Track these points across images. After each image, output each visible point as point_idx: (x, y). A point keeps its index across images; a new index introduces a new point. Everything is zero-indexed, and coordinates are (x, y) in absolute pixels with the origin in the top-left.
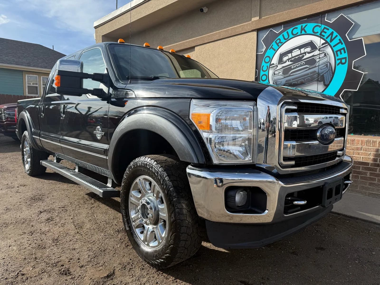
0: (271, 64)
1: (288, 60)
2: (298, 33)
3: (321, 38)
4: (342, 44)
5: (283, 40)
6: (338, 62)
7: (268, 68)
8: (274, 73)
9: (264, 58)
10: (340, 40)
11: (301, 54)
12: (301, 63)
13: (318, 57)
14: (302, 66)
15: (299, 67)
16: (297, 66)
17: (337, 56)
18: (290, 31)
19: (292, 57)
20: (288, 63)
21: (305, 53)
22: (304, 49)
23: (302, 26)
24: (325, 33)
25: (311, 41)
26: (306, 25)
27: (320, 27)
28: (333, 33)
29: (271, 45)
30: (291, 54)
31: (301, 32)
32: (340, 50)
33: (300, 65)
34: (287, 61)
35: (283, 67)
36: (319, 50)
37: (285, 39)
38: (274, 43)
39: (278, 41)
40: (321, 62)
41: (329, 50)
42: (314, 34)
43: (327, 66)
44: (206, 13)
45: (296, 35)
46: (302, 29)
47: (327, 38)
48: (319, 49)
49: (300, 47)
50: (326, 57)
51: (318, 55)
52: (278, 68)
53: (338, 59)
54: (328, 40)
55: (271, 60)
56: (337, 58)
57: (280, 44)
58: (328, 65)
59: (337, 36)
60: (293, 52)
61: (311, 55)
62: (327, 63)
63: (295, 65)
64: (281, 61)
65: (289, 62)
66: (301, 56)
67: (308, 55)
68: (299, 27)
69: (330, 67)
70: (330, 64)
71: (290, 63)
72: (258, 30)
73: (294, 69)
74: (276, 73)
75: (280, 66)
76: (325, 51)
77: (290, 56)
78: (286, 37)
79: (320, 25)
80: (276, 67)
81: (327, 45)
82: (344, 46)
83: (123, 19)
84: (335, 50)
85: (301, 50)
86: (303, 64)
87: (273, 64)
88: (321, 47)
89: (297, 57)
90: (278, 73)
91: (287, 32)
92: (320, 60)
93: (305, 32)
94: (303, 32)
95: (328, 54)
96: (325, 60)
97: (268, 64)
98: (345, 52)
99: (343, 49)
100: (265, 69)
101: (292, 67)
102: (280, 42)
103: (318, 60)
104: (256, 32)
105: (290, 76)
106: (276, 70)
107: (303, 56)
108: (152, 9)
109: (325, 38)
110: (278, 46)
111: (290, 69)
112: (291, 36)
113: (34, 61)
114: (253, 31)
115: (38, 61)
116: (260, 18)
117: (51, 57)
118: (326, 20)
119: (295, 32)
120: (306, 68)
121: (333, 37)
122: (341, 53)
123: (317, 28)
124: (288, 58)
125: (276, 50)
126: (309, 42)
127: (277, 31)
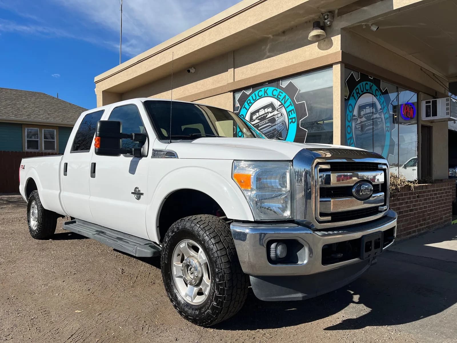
1: (257, 118)
2: (262, 95)
3: (278, 100)
4: (292, 106)
5: (252, 101)
6: (290, 121)
10: (290, 102)
11: (265, 113)
12: (266, 121)
13: (277, 117)
17: (290, 116)
18: (256, 92)
19: (259, 116)
20: (257, 121)
21: (268, 113)
22: (267, 109)
23: (265, 89)
24: (281, 96)
25: (271, 103)
26: (268, 89)
27: (277, 90)
28: (285, 96)
29: (244, 105)
30: (258, 113)
31: (264, 95)
32: (291, 111)
33: (265, 123)
34: (256, 120)
35: (253, 124)
36: (277, 111)
37: (254, 100)
38: (246, 103)
39: (249, 102)
40: (279, 121)
41: (283, 111)
42: (273, 96)
43: (283, 125)
45: (261, 97)
46: (265, 92)
47: (282, 100)
48: (277, 109)
49: (264, 108)
50: (282, 116)
51: (277, 114)
53: (290, 119)
54: (283, 102)
55: (244, 118)
56: (289, 117)
57: (250, 104)
58: (283, 123)
59: (288, 99)
60: (260, 111)
61: (272, 114)
63: (261, 123)
65: (257, 120)
66: (265, 115)
67: (270, 115)
70: (285, 122)
72: (235, 91)
73: (261, 126)
76: (281, 112)
77: (257, 115)
78: (254, 98)
81: (282, 107)
82: (293, 108)
83: (121, 76)
84: (288, 111)
85: (265, 110)
86: (267, 122)
88: (278, 108)
89: (262, 116)
91: (255, 94)
92: (278, 119)
93: (267, 94)
95: (283, 114)
98: (294, 113)
99: (293, 110)
101: (260, 125)
102: (250, 103)
103: (277, 119)
104: (232, 93)
107: (267, 116)
109: (280, 100)
110: (249, 106)
111: (258, 126)
112: (258, 98)
113: (35, 113)
114: (230, 91)
115: (39, 112)
116: (234, 81)
117: (55, 107)
118: (280, 85)
119: (260, 94)
120: (269, 125)
121: (286, 99)
122: (292, 114)
123: (275, 91)
124: (256, 117)
125: (248, 109)
126: (270, 103)
127: (248, 92)
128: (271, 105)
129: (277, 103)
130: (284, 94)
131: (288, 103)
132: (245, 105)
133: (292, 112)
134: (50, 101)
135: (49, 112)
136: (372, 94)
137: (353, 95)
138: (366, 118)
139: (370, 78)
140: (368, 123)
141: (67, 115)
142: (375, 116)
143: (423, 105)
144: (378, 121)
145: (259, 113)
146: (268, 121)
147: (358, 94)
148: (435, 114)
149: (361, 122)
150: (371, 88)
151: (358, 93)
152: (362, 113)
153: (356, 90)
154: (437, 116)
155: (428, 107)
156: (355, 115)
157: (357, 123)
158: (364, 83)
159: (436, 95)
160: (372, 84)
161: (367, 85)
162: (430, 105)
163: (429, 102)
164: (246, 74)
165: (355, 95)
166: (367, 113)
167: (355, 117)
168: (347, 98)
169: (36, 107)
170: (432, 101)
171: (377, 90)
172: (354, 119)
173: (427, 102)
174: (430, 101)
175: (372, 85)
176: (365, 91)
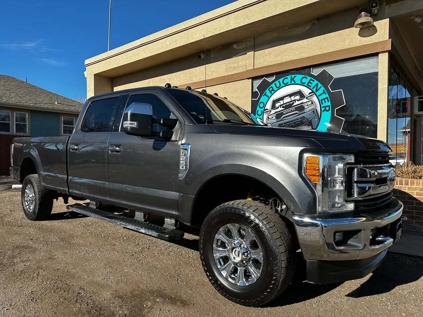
0: (265, 109)
1: (280, 106)
2: (288, 83)
4: (326, 94)
5: (275, 88)
6: (323, 109)
7: (263, 113)
8: (268, 117)
9: (259, 104)
10: (324, 90)
11: (291, 101)
12: (292, 109)
13: (306, 105)
14: (292, 112)
15: (290, 112)
16: (288, 112)
17: (322, 104)
18: (281, 80)
19: (284, 104)
20: (280, 109)
21: (295, 100)
22: (294, 97)
23: (291, 77)
24: (312, 83)
25: (299, 90)
26: (295, 77)
27: (307, 78)
30: (282, 101)
31: (291, 82)
32: (324, 99)
33: (291, 111)
34: (280, 107)
35: (276, 112)
36: (307, 98)
37: (277, 87)
38: (267, 91)
39: (271, 89)
40: (309, 109)
41: (315, 99)
42: (302, 84)
43: (314, 113)
44: (204, 59)
45: (286, 85)
46: (292, 79)
47: (313, 88)
48: (307, 97)
49: (290, 95)
50: (313, 104)
51: (306, 102)
52: (271, 113)
53: (323, 107)
54: (314, 90)
55: (265, 106)
56: (322, 106)
57: (273, 92)
58: (315, 111)
59: (321, 87)
60: (284, 99)
61: (300, 102)
62: (314, 110)
63: (286, 111)
64: (273, 107)
65: (281, 107)
66: (291, 103)
67: (297, 103)
68: (289, 77)
69: (317, 113)
70: (316, 110)
71: (282, 109)
72: (254, 79)
73: (285, 114)
74: (270, 117)
75: (273, 112)
76: (312, 100)
77: (281, 102)
78: (278, 85)
79: (307, 76)
80: (270, 112)
81: (314, 94)
82: (327, 96)
84: (320, 99)
85: (291, 97)
87: (267, 109)
89: (288, 104)
90: (271, 117)
91: (279, 82)
92: (308, 107)
93: (295, 82)
94: (293, 82)
95: (314, 102)
96: (312, 107)
97: (263, 109)
98: (328, 101)
99: (327, 98)
100: (260, 113)
101: (284, 112)
102: (272, 90)
103: (306, 107)
104: (251, 80)
105: (282, 120)
106: (270, 114)
107: (293, 103)
108: (151, 53)
109: (311, 88)
110: (271, 93)
111: (282, 114)
112: (282, 85)
113: (6, 95)
114: (248, 79)
115: (10, 95)
116: (254, 68)
117: (25, 90)
118: (311, 73)
119: (285, 82)
120: (296, 113)
121: (318, 88)
122: (325, 102)
123: (304, 79)
124: (280, 104)
125: (270, 96)
126: (297, 91)
127: (270, 80)
128: (300, 93)
129: (306, 91)
130: (316, 82)
131: (321, 91)
132: (266, 92)
133: (326, 100)
134: (20, 85)
135: (20, 96)
139: (396, 70)
141: (38, 99)
143: (416, 100)
145: (284, 100)
146: (294, 109)
150: (397, 80)
153: (391, 81)
155: (420, 102)
158: (394, 74)
160: (397, 76)
161: (395, 77)
164: (269, 62)
169: (7, 90)
171: (399, 82)
173: (419, 98)
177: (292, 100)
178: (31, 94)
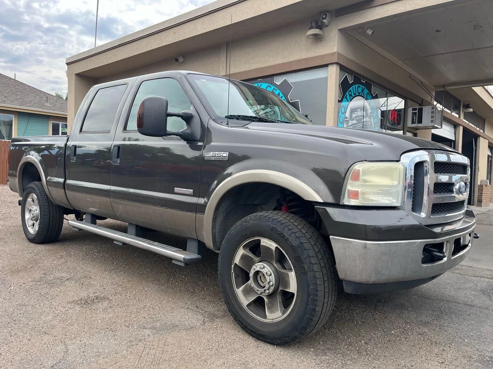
13: (269, 114)
23: (258, 85)
26: (261, 85)
27: (270, 87)
28: (279, 93)
36: (270, 108)
44: (182, 62)
51: (269, 112)
76: (274, 109)
79: (271, 85)
83: (98, 59)
84: (281, 109)
85: (258, 106)
88: (271, 105)
96: (274, 117)
116: (226, 74)
117: (12, 89)
118: (275, 82)
123: (269, 87)
130: (278, 91)
134: (7, 82)
135: (6, 95)
136: (364, 98)
137: (346, 97)
138: (357, 120)
139: (362, 81)
140: (358, 126)
142: (365, 120)
143: (410, 111)
144: (368, 124)
147: (351, 97)
148: (420, 121)
149: (353, 124)
150: (362, 91)
151: (350, 95)
152: (354, 116)
153: (349, 92)
154: (422, 123)
155: (414, 114)
156: (347, 117)
157: (348, 125)
158: (357, 86)
159: (422, 103)
160: (364, 87)
161: (359, 88)
162: (416, 112)
163: (415, 109)
164: (239, 68)
165: (348, 97)
166: (358, 116)
167: (347, 118)
168: (340, 100)
170: (418, 108)
171: (368, 93)
172: (346, 121)
173: (413, 109)
174: (417, 108)
175: (364, 89)
176: (357, 94)
177: (258, 109)
178: (18, 93)
